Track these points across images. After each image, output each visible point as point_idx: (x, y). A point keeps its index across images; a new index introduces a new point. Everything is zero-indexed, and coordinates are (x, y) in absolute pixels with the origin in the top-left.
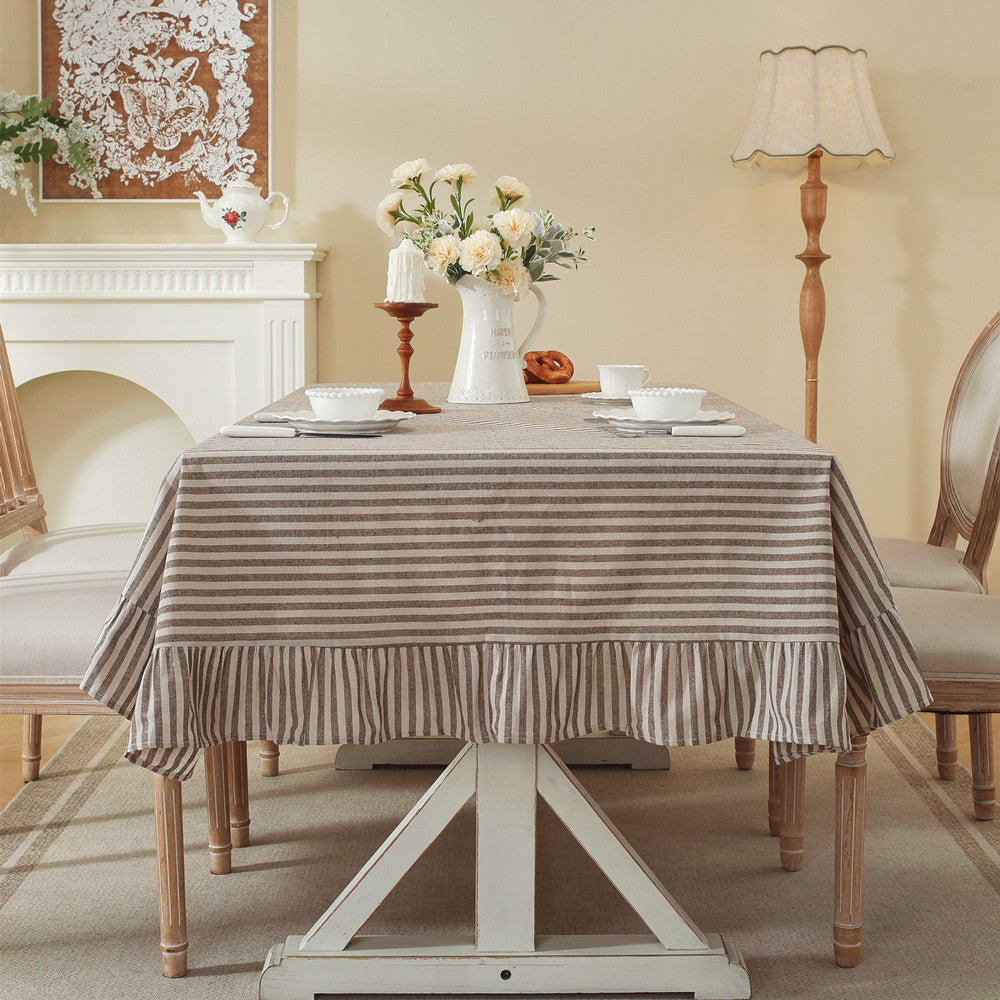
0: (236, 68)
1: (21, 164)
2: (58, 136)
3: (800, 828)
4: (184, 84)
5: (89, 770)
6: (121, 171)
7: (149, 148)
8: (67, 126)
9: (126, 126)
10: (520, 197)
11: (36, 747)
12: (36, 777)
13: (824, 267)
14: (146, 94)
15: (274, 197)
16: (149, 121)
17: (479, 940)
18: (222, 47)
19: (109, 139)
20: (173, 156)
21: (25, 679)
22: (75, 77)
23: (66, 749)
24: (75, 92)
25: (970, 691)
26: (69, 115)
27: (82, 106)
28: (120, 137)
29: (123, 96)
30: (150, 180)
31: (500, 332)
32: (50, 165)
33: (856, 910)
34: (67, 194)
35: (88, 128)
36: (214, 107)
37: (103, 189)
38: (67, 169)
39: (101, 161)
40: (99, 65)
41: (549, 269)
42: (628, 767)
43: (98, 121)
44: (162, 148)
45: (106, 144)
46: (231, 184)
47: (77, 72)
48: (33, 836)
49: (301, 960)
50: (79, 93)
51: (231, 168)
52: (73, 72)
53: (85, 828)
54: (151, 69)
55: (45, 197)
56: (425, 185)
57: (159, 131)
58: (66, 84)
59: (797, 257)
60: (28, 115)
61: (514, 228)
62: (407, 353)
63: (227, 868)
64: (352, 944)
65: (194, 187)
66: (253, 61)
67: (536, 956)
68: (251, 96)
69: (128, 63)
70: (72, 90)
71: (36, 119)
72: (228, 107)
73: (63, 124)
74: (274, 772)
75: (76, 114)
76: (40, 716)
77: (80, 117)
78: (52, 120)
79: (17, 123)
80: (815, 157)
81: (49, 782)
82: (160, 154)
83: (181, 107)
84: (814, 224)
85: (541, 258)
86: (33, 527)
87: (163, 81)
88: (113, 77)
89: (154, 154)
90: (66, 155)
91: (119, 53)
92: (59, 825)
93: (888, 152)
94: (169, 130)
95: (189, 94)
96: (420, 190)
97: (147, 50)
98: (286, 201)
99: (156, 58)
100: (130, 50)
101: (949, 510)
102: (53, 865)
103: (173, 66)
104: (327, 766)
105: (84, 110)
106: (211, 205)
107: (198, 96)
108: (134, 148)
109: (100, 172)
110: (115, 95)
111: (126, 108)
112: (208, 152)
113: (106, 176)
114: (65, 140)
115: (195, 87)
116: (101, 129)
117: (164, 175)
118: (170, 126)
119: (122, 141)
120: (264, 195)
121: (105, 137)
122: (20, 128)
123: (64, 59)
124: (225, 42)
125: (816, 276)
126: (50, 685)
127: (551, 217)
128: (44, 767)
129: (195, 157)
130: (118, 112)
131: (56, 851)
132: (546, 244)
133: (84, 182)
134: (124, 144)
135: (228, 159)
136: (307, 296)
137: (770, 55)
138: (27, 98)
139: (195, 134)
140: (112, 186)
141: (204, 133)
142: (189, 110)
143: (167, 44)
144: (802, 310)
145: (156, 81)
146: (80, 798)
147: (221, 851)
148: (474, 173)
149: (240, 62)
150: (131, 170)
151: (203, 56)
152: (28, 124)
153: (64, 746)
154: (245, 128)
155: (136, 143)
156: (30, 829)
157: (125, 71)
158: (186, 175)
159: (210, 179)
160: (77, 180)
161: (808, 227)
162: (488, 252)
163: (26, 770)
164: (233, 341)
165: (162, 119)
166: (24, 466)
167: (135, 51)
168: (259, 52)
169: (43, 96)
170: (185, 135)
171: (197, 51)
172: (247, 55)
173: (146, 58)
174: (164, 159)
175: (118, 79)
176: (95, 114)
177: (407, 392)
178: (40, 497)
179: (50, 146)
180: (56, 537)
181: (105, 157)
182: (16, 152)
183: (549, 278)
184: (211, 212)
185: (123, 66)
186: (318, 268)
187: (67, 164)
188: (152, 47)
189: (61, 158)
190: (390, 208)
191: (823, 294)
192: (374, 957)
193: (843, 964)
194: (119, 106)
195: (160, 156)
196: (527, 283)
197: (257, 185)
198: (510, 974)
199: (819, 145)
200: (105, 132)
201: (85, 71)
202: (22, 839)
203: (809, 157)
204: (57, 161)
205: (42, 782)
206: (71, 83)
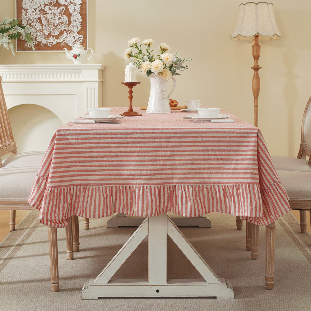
0: (77, 10)
1: (10, 40)
2: (22, 31)
3: (257, 246)
4: (61, 15)
5: (30, 228)
6: (41, 42)
7: (50, 35)
8: (24, 28)
9: (43, 28)
10: (167, 49)
11: (14, 221)
12: (14, 230)
13: (260, 71)
14: (49, 18)
15: (89, 50)
16: (50, 27)
17: (150, 280)
18: (72, 3)
19: (37, 32)
20: (57, 37)
21: (8, 199)
22: (27, 13)
23: (23, 221)
24: (27, 18)
25: (308, 203)
26: (25, 25)
27: (29, 22)
28: (41, 31)
29: (42, 19)
30: (50, 45)
31: (162, 91)
32: (19, 40)
33: (272, 271)
34: (25, 49)
35: (31, 28)
36: (70, 22)
37: (35, 48)
38: (24, 41)
39: (35, 39)
40: (34, 9)
41: (177, 71)
42: (198, 227)
43: (34, 26)
44: (54, 35)
45: (37, 33)
46: (75, 46)
47: (27, 11)
48: (12, 248)
49: (94, 286)
50: (28, 18)
51: (75, 41)
52: (26, 11)
53: (29, 246)
54: (50, 10)
55: (17, 50)
56: (138, 45)
57: (53, 30)
58: (24, 15)
59: (252, 68)
60: (12, 25)
61: (167, 59)
62: (131, 98)
63: (72, 258)
64: (110, 281)
65: (64, 47)
66: (82, 8)
67: (167, 285)
68: (81, 18)
69: (43, 8)
70: (26, 17)
71: (15, 26)
72: (74, 22)
73: (23, 27)
74: (88, 228)
75: (27, 24)
76: (15, 211)
77: (29, 25)
78: (20, 26)
79: (9, 27)
80: (257, 36)
81: (18, 232)
82: (53, 36)
83: (60, 22)
84: (256, 58)
85: (175, 68)
86: (13, 152)
87: (54, 14)
88: (39, 13)
89: (51, 37)
90: (24, 37)
91: (40, 5)
92: (21, 245)
93: (279, 35)
94: (56, 29)
95: (62, 18)
96: (137, 47)
97: (49, 4)
98: (92, 51)
99: (52, 7)
100: (44, 4)
101: (304, 147)
102: (18, 257)
103: (57, 9)
104: (104, 227)
105: (30, 23)
106: (69, 52)
107: (65, 19)
108: (45, 35)
109: (35, 42)
110: (39, 19)
111: (43, 22)
112: (68, 36)
113: (37, 43)
114: (24, 32)
115: (64, 16)
116: (35, 29)
117: (55, 43)
118: (56, 28)
119: (41, 33)
120: (85, 49)
121: (36, 31)
122: (10, 29)
123: (23, 7)
124: (73, 2)
125: (257, 73)
126: (16, 201)
127: (178, 55)
128: (16, 227)
129: (64, 38)
130: (40, 24)
131: (19, 253)
132: (176, 64)
133: (30, 45)
134: (42, 33)
135: (74, 38)
136: (99, 80)
137: (242, 5)
138: (12, 19)
139: (64, 30)
140: (39, 46)
141: (67, 30)
142: (62, 23)
143: (55, 2)
144: (253, 84)
145: (52, 14)
146: (27, 236)
147: (70, 253)
148: (154, 42)
149: (78, 8)
150: (44, 42)
151: (66, 6)
152: (12, 27)
153: (23, 220)
154: (79, 28)
155: (46, 33)
156: (12, 246)
157: (42, 11)
158: (61, 43)
159: (69, 44)
160: (28, 45)
161: (254, 58)
162: (160, 66)
163: (11, 227)
164: (76, 95)
165: (54, 26)
166: (10, 133)
167: (45, 5)
168: (84, 5)
169: (17, 19)
170: (61, 31)
171: (65, 5)
172: (80, 6)
173: (49, 7)
174: (54, 38)
175: (40, 13)
176: (33, 24)
177: (131, 110)
178: (15, 143)
179: (19, 34)
180: (20, 155)
181: (36, 37)
182: (8, 36)
183: (177, 74)
184: (69, 54)
185: (41, 9)
186: (102, 72)
187: (24, 40)
188: (51, 4)
189: (22, 38)
190: (128, 53)
191: (259, 79)
192: (117, 285)
193: (268, 288)
194: (40, 22)
195: (53, 37)
196: (171, 76)
197: (83, 46)
198: (159, 291)
199: (258, 33)
200: (36, 30)
201: (30, 11)
202: (9, 249)
203: (255, 37)
204: (21, 39)
205: (16, 232)
206: (26, 15)
